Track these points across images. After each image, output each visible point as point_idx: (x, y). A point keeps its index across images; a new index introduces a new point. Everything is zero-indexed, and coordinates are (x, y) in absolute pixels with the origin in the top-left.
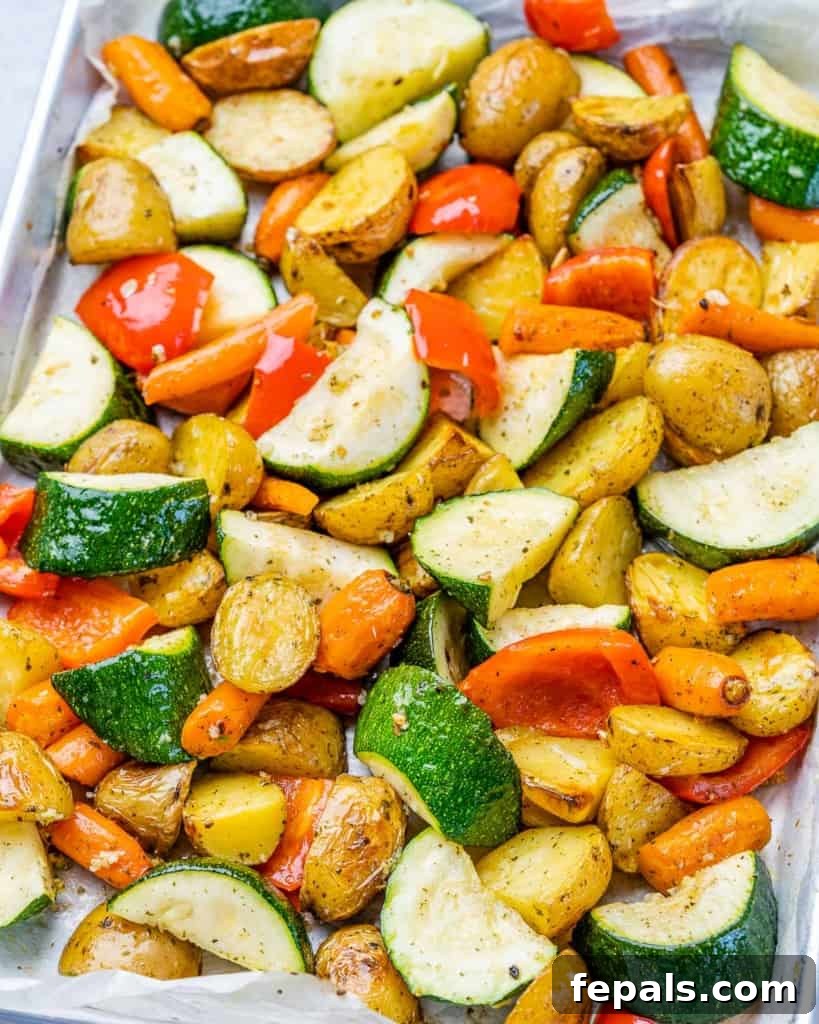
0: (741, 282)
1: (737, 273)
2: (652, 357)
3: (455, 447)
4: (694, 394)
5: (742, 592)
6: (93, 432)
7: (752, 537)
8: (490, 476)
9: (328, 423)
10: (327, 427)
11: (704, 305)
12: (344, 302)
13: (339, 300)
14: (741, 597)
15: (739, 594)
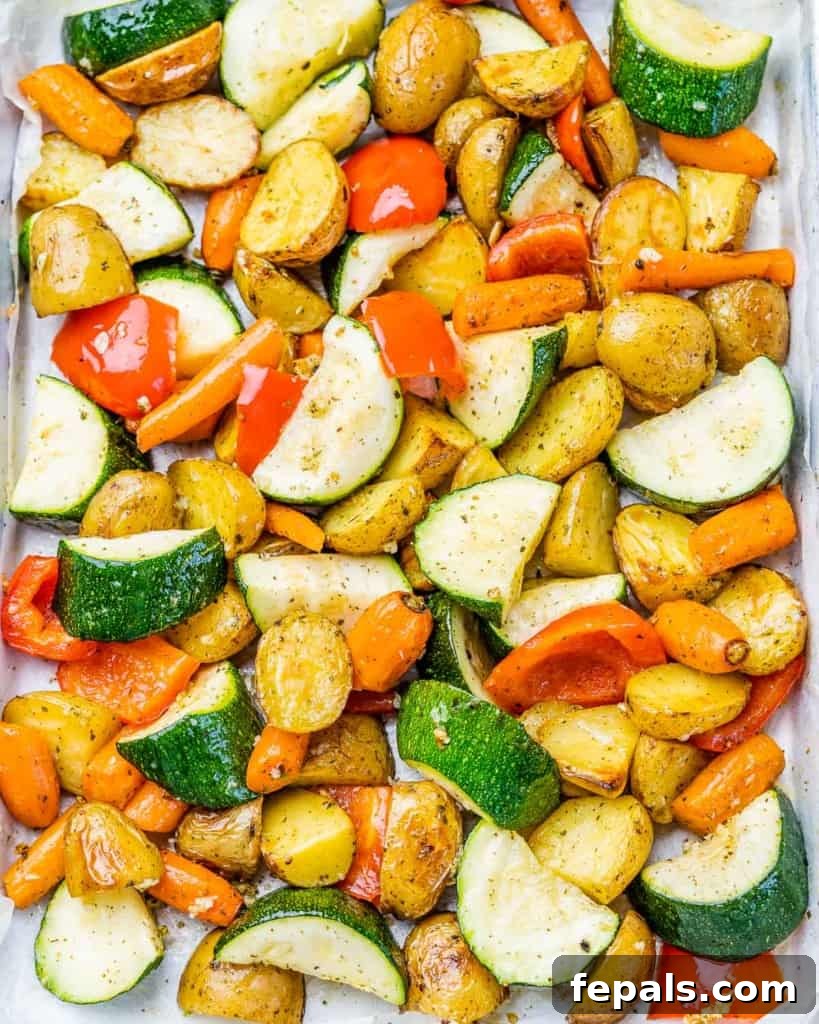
0: (665, 219)
1: (660, 211)
2: (600, 326)
3: (437, 450)
4: (647, 360)
5: (723, 548)
6: (98, 489)
7: (723, 487)
8: (472, 469)
9: (318, 449)
10: (315, 456)
11: (640, 266)
12: (303, 311)
13: (298, 311)
14: (723, 554)
15: (722, 551)
